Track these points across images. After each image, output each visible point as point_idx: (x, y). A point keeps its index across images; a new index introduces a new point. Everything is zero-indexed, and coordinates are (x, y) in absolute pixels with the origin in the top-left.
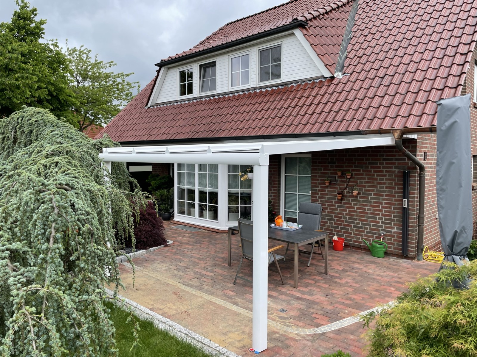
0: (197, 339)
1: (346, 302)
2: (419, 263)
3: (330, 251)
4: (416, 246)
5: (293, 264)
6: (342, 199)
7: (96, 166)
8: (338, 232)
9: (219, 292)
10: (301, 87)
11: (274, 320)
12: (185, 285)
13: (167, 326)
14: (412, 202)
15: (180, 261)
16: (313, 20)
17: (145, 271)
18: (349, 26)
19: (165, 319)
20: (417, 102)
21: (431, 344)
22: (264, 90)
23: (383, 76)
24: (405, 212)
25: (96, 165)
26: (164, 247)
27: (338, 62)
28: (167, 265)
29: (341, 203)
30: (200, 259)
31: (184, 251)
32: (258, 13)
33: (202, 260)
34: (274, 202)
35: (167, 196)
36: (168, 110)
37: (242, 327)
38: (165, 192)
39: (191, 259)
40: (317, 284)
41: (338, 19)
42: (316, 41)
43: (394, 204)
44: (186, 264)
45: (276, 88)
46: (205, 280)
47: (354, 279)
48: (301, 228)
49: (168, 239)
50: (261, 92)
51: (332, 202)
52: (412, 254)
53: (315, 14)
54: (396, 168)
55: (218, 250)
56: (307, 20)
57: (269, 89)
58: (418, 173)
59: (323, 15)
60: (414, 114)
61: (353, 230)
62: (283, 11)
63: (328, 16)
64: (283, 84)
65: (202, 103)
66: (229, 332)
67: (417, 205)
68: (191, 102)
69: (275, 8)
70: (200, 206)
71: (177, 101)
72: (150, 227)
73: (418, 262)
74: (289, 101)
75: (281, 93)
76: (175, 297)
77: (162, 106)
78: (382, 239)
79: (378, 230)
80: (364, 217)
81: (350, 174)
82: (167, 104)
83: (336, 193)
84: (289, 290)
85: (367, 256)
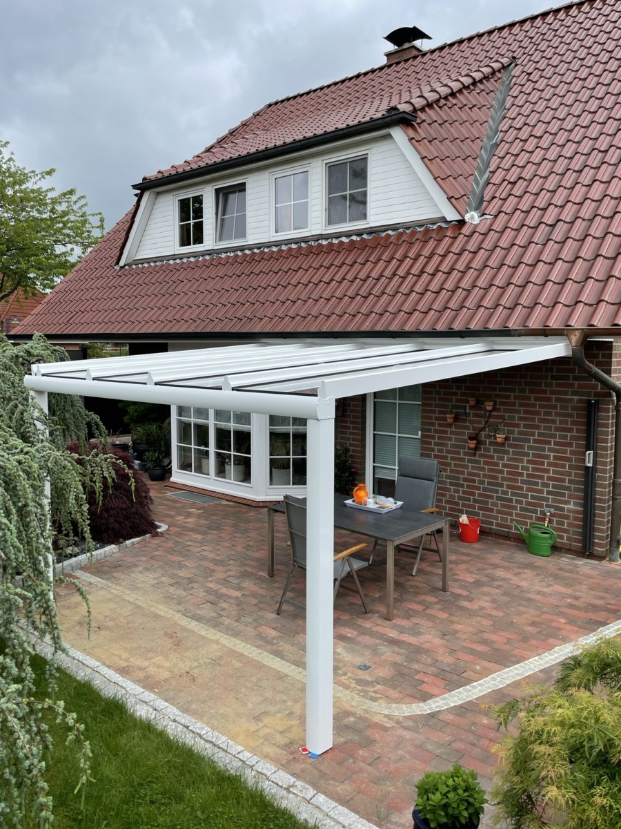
0: (204, 736)
1: (478, 649)
2: (613, 566)
3: (453, 544)
4: (607, 536)
5: (385, 571)
6: (476, 449)
7: (20, 403)
8: (469, 507)
9: (250, 631)
10: (404, 238)
11: (347, 687)
12: (188, 617)
13: (151, 710)
14: (602, 456)
15: (181, 566)
16: (427, 109)
17: (116, 590)
18: (493, 120)
19: (148, 696)
20: (612, 276)
21: (611, 773)
22: (335, 241)
23: (553, 223)
24: (589, 476)
25: (20, 400)
26: (152, 537)
27: (473, 192)
28: (157, 575)
29: (475, 455)
30: (216, 562)
31: (189, 546)
32: (326, 84)
33: (222, 565)
34: (353, 451)
35: (158, 436)
36: (158, 275)
37: (289, 703)
38: (154, 428)
39: (201, 563)
40: (428, 611)
41: (474, 106)
42: (432, 151)
43: (569, 460)
44: (191, 573)
45: (359, 239)
46: (224, 605)
47: (494, 601)
48: (401, 507)
49: (159, 521)
50: (331, 244)
51: (458, 453)
52: (599, 549)
53: (431, 97)
54: (574, 393)
55: (251, 543)
56: (415, 110)
57: (344, 239)
58: (613, 404)
59: (446, 98)
60: (606, 300)
61: (495, 504)
62: (372, 83)
63: (454, 101)
64: (371, 231)
65: (220, 263)
66: (266, 713)
67: (611, 461)
68: (201, 259)
69: (358, 76)
70: (218, 454)
71: (174, 257)
72: (125, 502)
73: (610, 565)
74: (381, 264)
75: (367, 248)
76: (168, 643)
77: (146, 265)
78: (547, 522)
79: (541, 506)
80: (516, 481)
81: (492, 403)
82: (155, 262)
83: (466, 437)
84: (377, 625)
85: (519, 552)
